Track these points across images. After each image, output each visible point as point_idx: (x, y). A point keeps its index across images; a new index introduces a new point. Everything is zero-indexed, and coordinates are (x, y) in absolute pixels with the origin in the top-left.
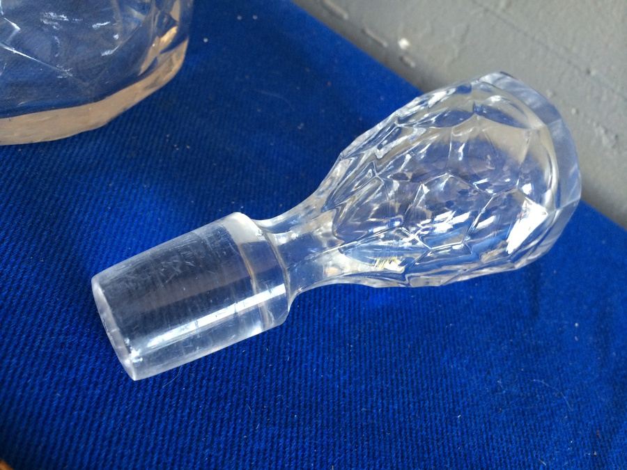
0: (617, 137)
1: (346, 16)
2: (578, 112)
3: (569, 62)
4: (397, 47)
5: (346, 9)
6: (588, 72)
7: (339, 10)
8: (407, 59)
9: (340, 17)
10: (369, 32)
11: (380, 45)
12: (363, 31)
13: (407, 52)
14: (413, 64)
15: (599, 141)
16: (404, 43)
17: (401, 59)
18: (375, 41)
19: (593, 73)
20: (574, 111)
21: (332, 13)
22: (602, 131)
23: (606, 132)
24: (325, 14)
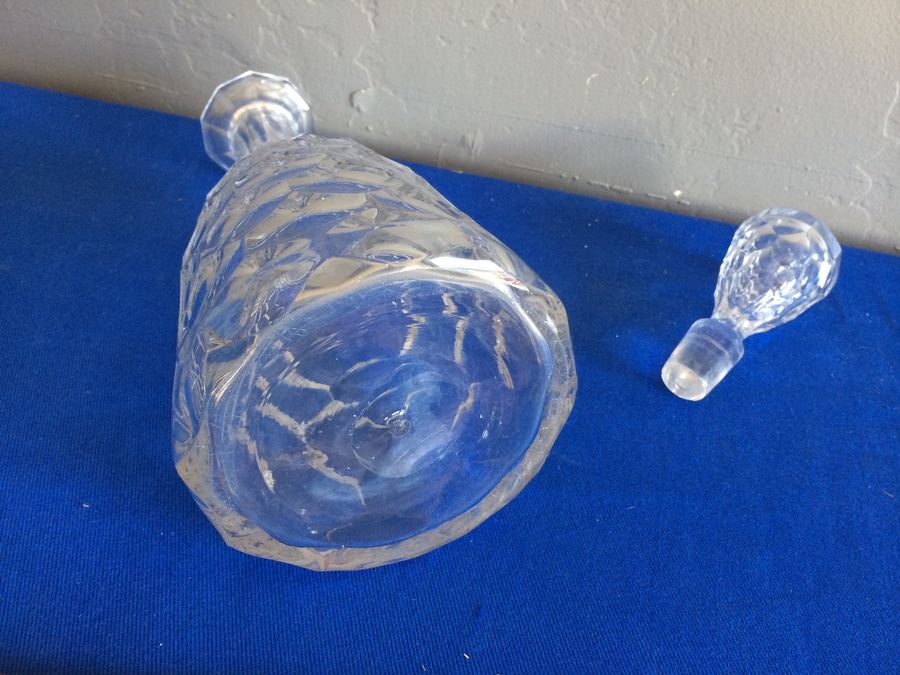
0: (840, 198)
1: (631, 191)
2: (809, 193)
3: (792, 168)
4: (675, 196)
5: (630, 186)
6: (806, 169)
7: (625, 189)
8: (683, 201)
9: (628, 193)
10: (650, 194)
11: (661, 199)
12: (647, 196)
13: (681, 197)
14: (688, 203)
15: (830, 205)
16: (678, 193)
17: (679, 202)
18: (656, 198)
19: (810, 168)
20: (806, 194)
21: (619, 192)
22: (830, 198)
23: (832, 197)
24: (615, 194)
